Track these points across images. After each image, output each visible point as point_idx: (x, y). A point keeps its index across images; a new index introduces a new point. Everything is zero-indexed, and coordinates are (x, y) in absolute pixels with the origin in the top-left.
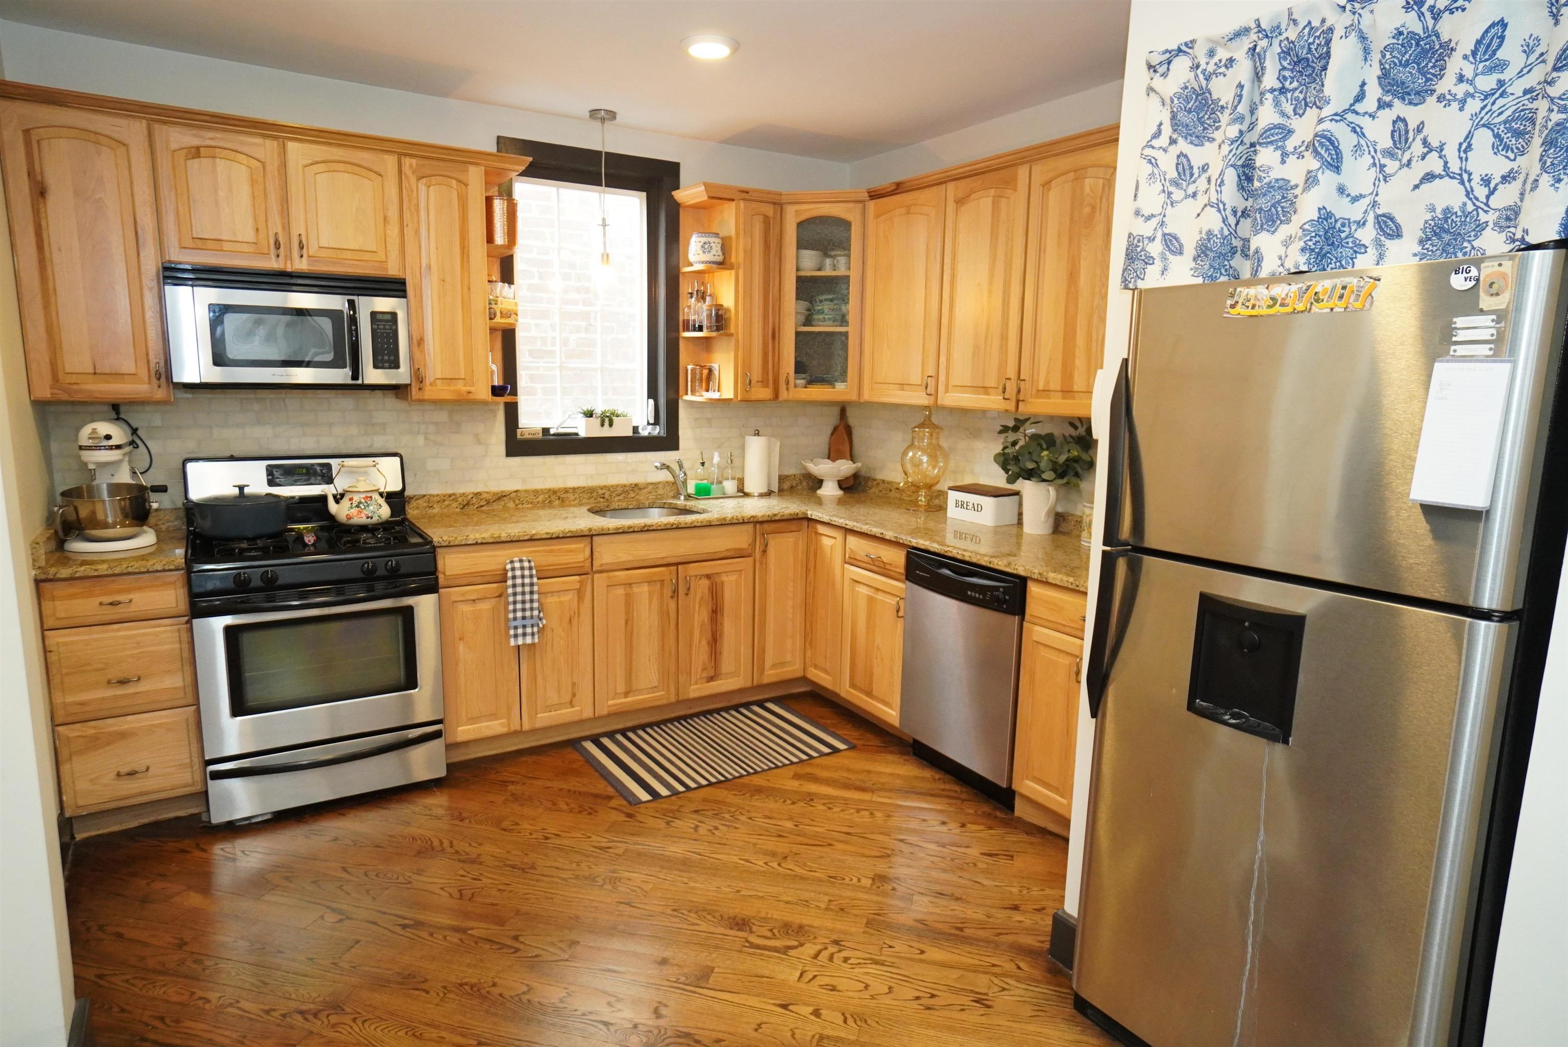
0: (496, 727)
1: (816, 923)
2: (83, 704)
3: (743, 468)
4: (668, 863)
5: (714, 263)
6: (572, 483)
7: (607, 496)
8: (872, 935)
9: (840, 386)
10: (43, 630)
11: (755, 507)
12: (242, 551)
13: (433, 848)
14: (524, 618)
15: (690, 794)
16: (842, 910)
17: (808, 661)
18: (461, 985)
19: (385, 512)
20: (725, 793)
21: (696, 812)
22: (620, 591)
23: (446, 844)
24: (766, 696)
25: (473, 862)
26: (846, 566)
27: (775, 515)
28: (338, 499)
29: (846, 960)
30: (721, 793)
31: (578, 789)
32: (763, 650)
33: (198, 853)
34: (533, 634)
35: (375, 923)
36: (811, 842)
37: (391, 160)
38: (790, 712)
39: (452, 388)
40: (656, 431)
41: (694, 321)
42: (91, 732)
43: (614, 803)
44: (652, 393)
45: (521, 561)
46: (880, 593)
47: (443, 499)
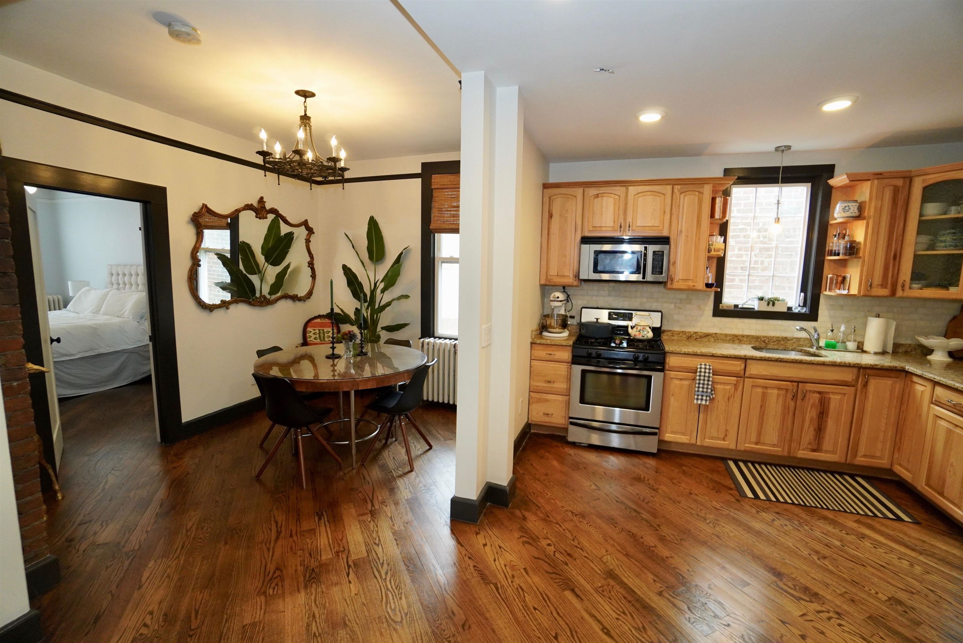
0: (683, 439)
1: (829, 597)
2: (538, 386)
3: (864, 336)
4: (749, 529)
5: (851, 217)
6: (747, 333)
7: (766, 341)
8: (869, 624)
9: (952, 289)
10: (531, 359)
11: (867, 360)
12: (592, 342)
13: (640, 479)
14: (703, 392)
15: (778, 504)
16: (853, 601)
17: (895, 461)
18: (629, 531)
19: (650, 335)
20: (801, 511)
21: (777, 513)
22: (760, 390)
23: (646, 479)
24: (858, 473)
25: (654, 490)
26: (932, 406)
27: (876, 365)
28: (632, 328)
29: (840, 625)
30: (796, 510)
31: (716, 479)
32: (857, 445)
33: (561, 448)
34: (706, 400)
35: (607, 496)
36: (850, 558)
37: (669, 188)
38: (873, 487)
39: (686, 284)
40: (804, 310)
41: (835, 250)
42: (538, 397)
43: (733, 492)
44: (804, 289)
45: (705, 365)
46: (958, 428)
47: (679, 333)
